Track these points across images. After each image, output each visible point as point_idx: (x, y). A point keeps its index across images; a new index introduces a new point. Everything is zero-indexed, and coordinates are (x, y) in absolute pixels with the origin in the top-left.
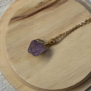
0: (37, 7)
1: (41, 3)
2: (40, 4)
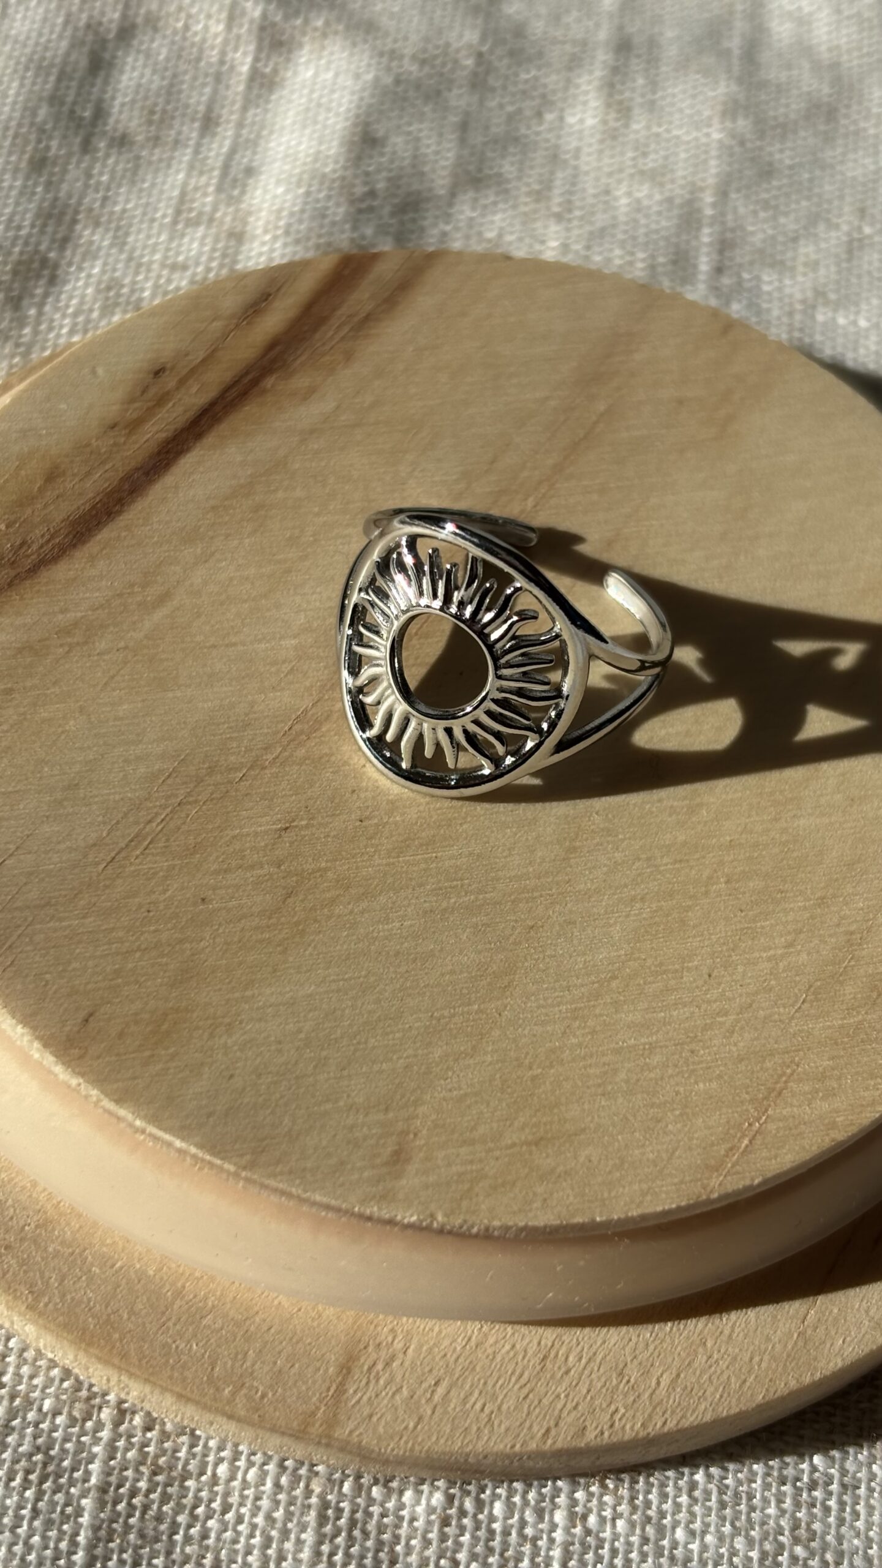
1: (158, 373)
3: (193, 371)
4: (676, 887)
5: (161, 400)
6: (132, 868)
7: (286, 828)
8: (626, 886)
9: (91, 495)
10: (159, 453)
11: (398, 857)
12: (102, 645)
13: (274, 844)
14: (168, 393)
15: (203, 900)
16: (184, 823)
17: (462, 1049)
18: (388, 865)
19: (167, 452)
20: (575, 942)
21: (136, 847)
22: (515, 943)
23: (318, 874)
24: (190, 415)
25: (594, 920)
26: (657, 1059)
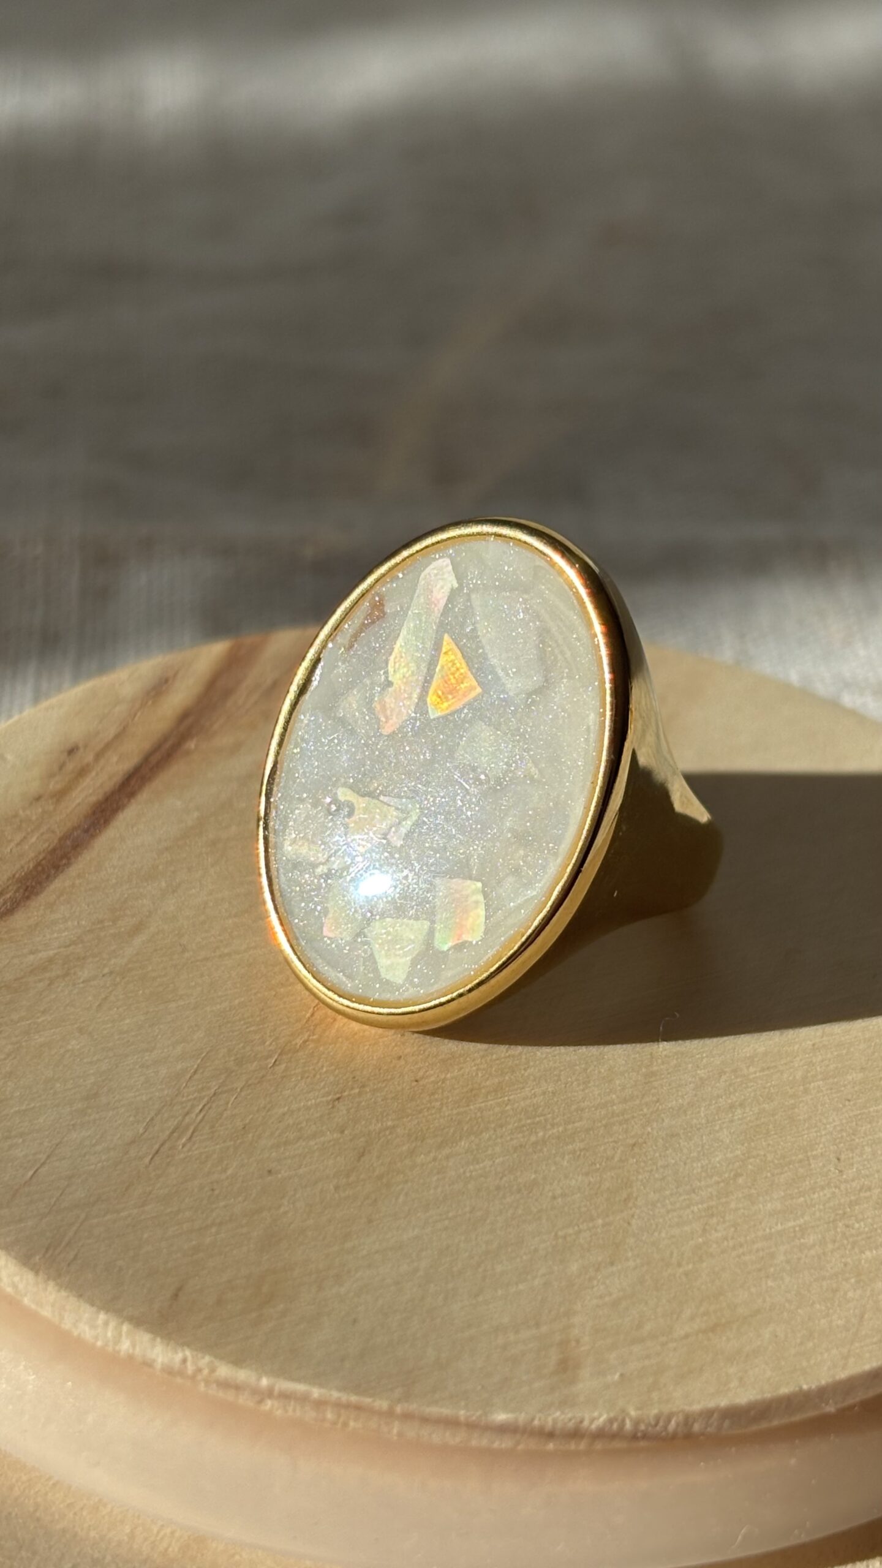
0: (60, 795)
1: (72, 751)
2: (61, 767)
3: (108, 746)
4: (772, 1090)
5: (82, 772)
6: (182, 1156)
7: (338, 1099)
8: (719, 1096)
9: (32, 855)
10: (94, 813)
11: (468, 1106)
12: (85, 974)
13: (329, 1114)
14: (88, 765)
15: (270, 1172)
16: (226, 1110)
17: (600, 1259)
18: (458, 1114)
19: (102, 811)
20: (685, 1151)
21: (179, 1138)
22: (621, 1160)
23: (387, 1132)
24: (118, 779)
25: (698, 1129)
26: (811, 1239)
